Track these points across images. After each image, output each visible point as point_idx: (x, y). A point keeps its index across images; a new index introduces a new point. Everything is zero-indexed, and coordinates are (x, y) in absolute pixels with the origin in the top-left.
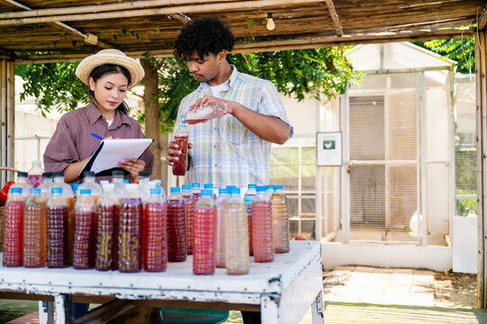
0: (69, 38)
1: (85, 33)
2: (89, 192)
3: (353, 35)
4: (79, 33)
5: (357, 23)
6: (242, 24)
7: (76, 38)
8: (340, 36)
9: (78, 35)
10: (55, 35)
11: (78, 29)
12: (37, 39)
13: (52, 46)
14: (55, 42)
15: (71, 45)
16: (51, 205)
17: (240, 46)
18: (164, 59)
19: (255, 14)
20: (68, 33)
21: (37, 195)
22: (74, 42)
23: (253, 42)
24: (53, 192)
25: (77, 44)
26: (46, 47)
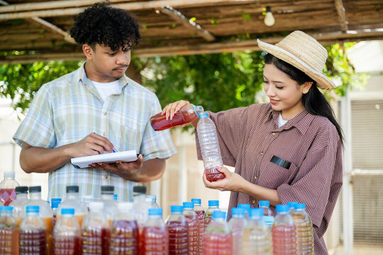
0: (48, 37)
1: (65, 30)
2: (72, 211)
3: (360, 31)
4: (60, 31)
5: (364, 17)
6: (237, 19)
7: (55, 37)
8: (344, 32)
9: (57, 33)
10: (34, 33)
11: (59, 26)
12: (15, 37)
13: (30, 45)
14: (33, 41)
15: (49, 44)
16: (26, 228)
17: (234, 44)
18: (149, 59)
19: (252, 8)
20: (47, 31)
21: (8, 215)
22: (54, 41)
23: (247, 39)
24: (27, 211)
25: (57, 43)
26: (23, 46)
